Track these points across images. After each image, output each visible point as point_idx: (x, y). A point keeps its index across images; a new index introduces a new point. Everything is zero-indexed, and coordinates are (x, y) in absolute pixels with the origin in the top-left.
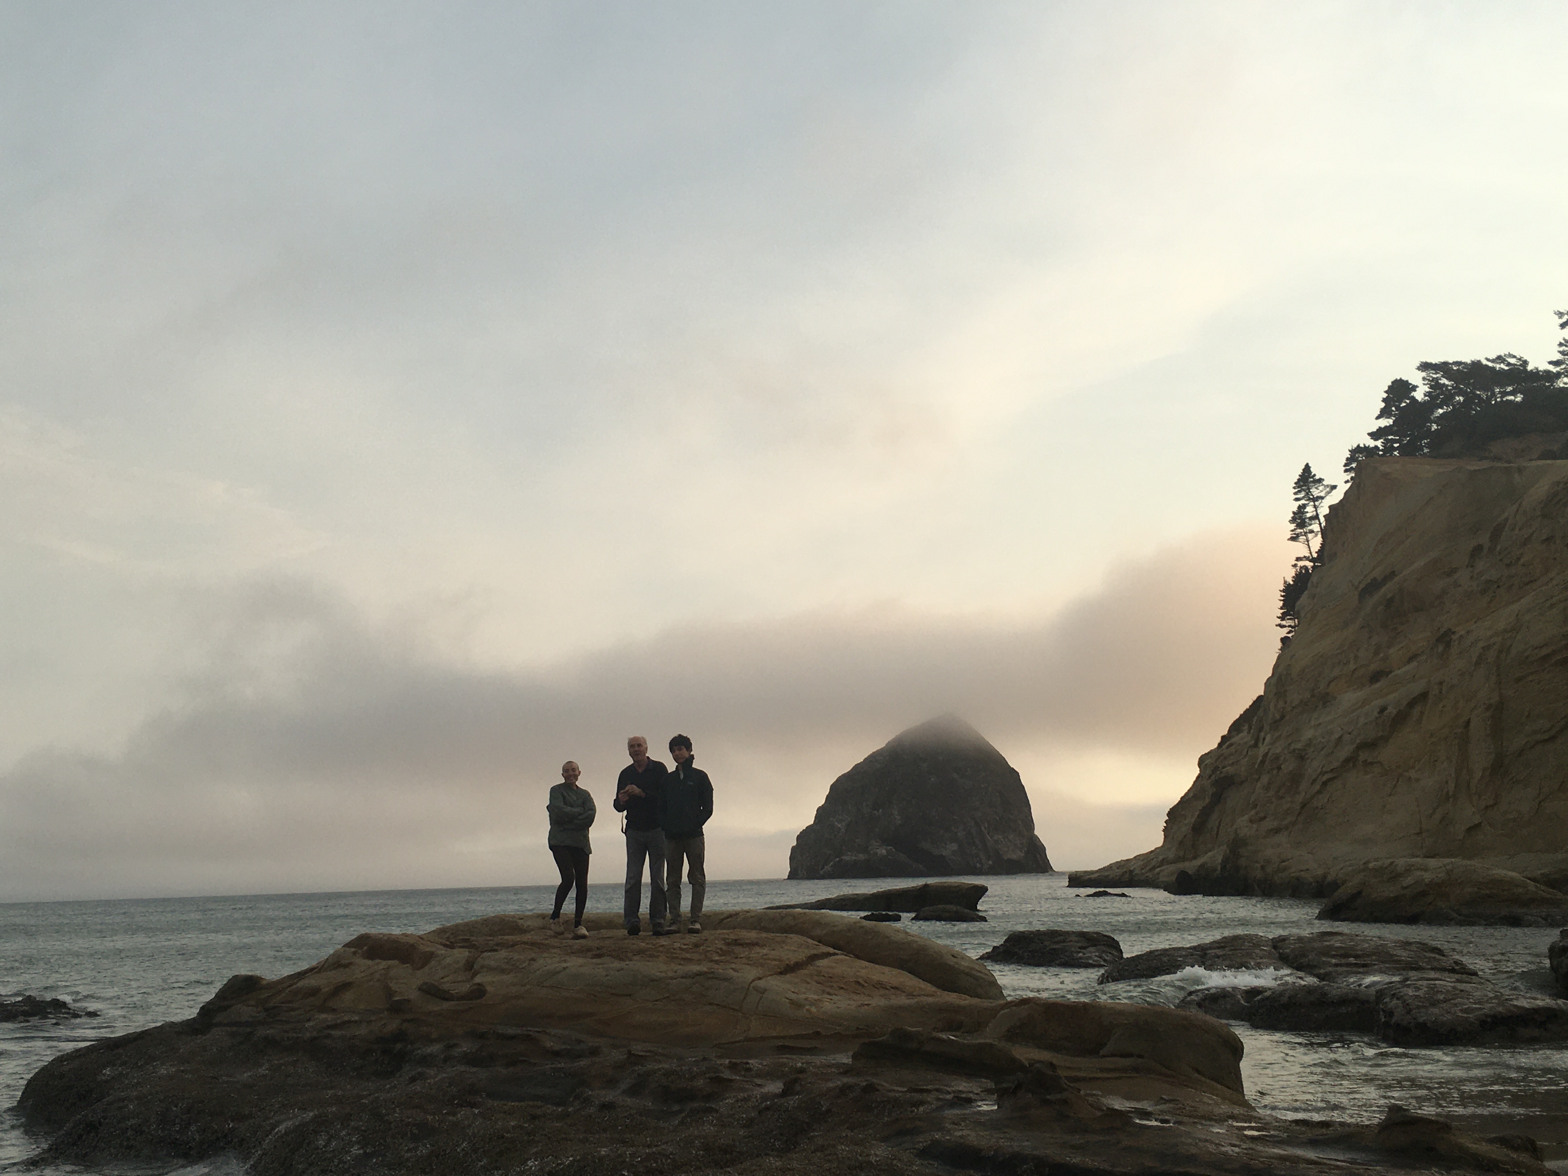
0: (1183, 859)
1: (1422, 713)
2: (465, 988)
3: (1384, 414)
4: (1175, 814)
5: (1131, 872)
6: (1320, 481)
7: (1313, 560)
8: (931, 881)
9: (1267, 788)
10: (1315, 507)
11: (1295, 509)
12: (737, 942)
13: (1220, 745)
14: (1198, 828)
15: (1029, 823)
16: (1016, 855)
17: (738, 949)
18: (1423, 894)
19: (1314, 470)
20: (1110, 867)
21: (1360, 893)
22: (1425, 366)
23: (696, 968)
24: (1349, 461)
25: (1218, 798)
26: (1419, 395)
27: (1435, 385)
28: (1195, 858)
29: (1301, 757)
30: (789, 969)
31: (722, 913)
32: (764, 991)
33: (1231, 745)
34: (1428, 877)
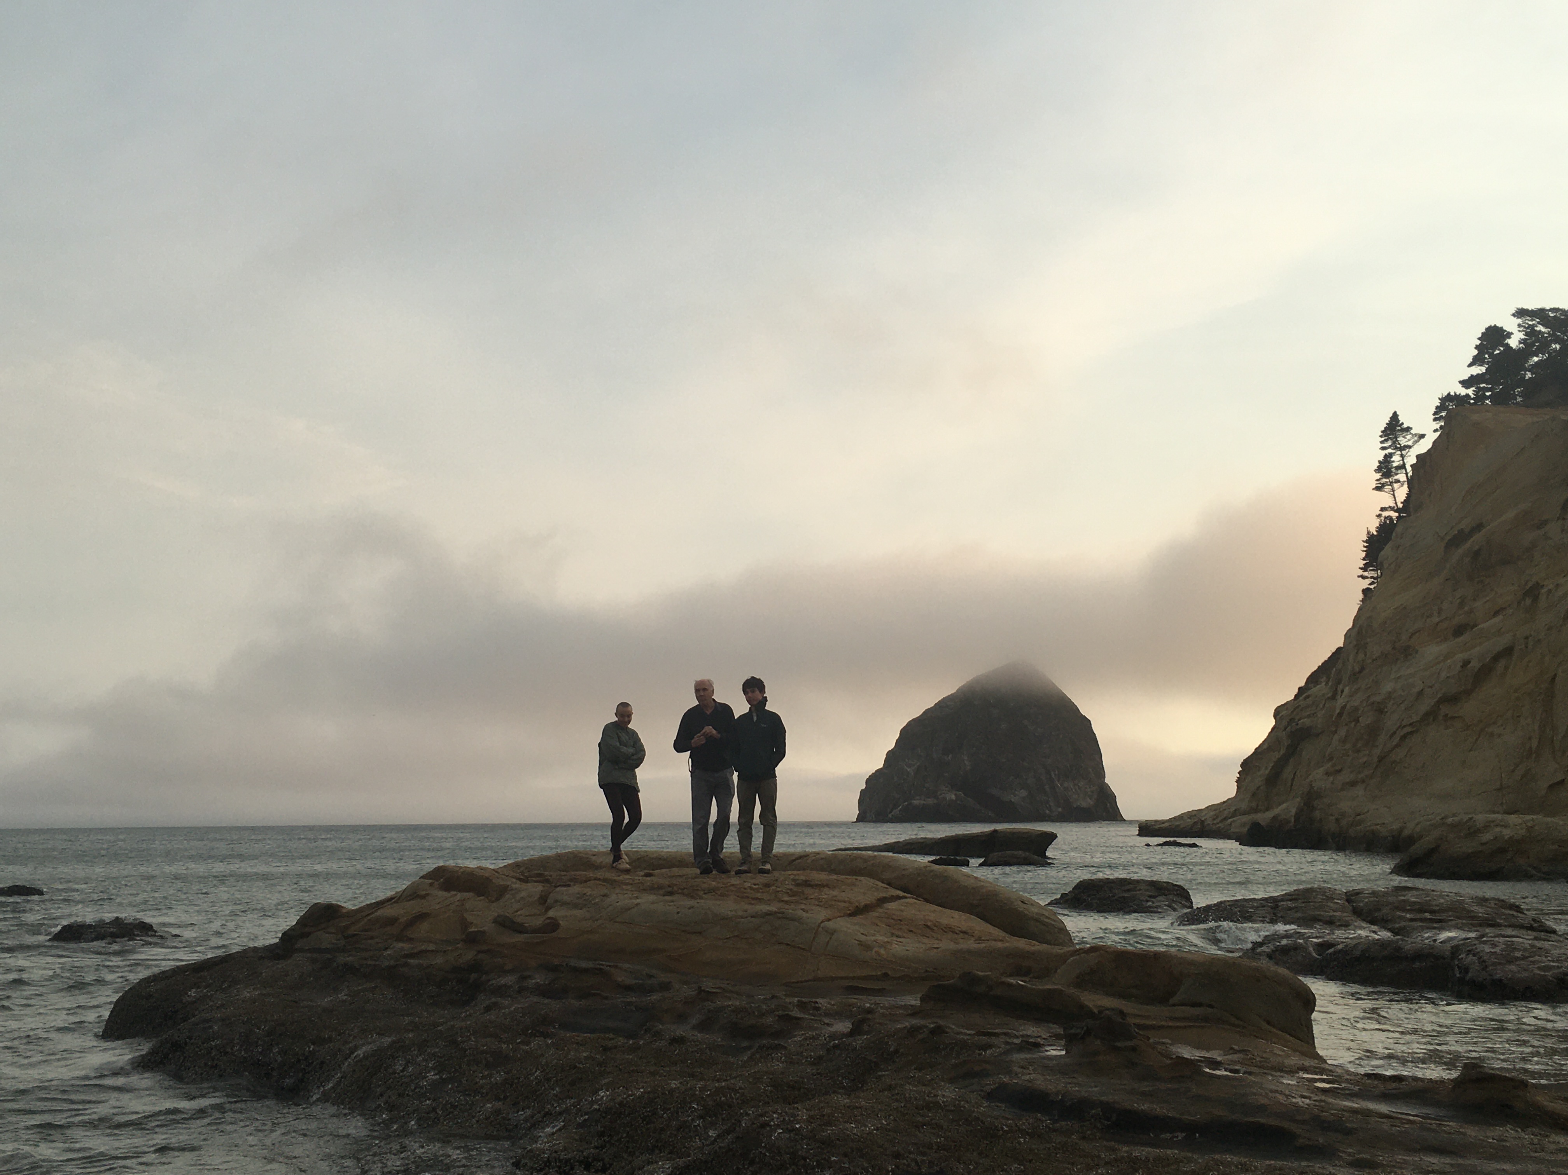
0: (1256, 810)
1: (1506, 668)
2: (539, 922)
3: (1476, 361)
4: (1248, 765)
5: (1202, 822)
6: (1408, 429)
7: (1398, 510)
8: (1000, 827)
9: (1344, 741)
10: (1402, 456)
11: (1381, 458)
12: (807, 884)
13: (1297, 697)
14: (1273, 779)
15: (1100, 771)
16: (1086, 803)
17: (808, 891)
18: (1502, 851)
19: (1401, 419)
20: (1181, 817)
21: (1438, 846)
22: (1520, 313)
23: (764, 908)
24: (1439, 409)
25: (1293, 750)
26: (1514, 342)
27: (1530, 332)
28: (1267, 809)
29: (1380, 710)
30: (859, 911)
31: (793, 854)
32: (832, 932)
33: (1308, 697)
34: (1507, 833)
